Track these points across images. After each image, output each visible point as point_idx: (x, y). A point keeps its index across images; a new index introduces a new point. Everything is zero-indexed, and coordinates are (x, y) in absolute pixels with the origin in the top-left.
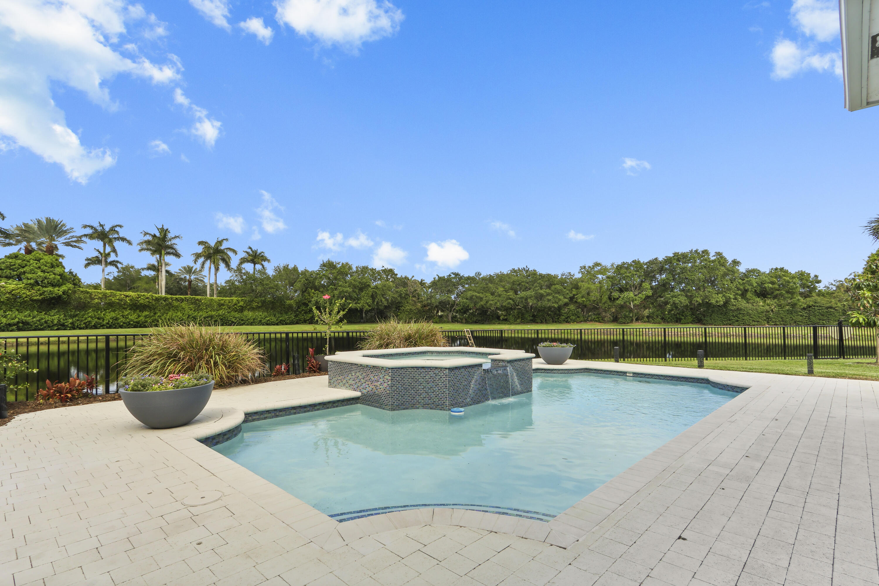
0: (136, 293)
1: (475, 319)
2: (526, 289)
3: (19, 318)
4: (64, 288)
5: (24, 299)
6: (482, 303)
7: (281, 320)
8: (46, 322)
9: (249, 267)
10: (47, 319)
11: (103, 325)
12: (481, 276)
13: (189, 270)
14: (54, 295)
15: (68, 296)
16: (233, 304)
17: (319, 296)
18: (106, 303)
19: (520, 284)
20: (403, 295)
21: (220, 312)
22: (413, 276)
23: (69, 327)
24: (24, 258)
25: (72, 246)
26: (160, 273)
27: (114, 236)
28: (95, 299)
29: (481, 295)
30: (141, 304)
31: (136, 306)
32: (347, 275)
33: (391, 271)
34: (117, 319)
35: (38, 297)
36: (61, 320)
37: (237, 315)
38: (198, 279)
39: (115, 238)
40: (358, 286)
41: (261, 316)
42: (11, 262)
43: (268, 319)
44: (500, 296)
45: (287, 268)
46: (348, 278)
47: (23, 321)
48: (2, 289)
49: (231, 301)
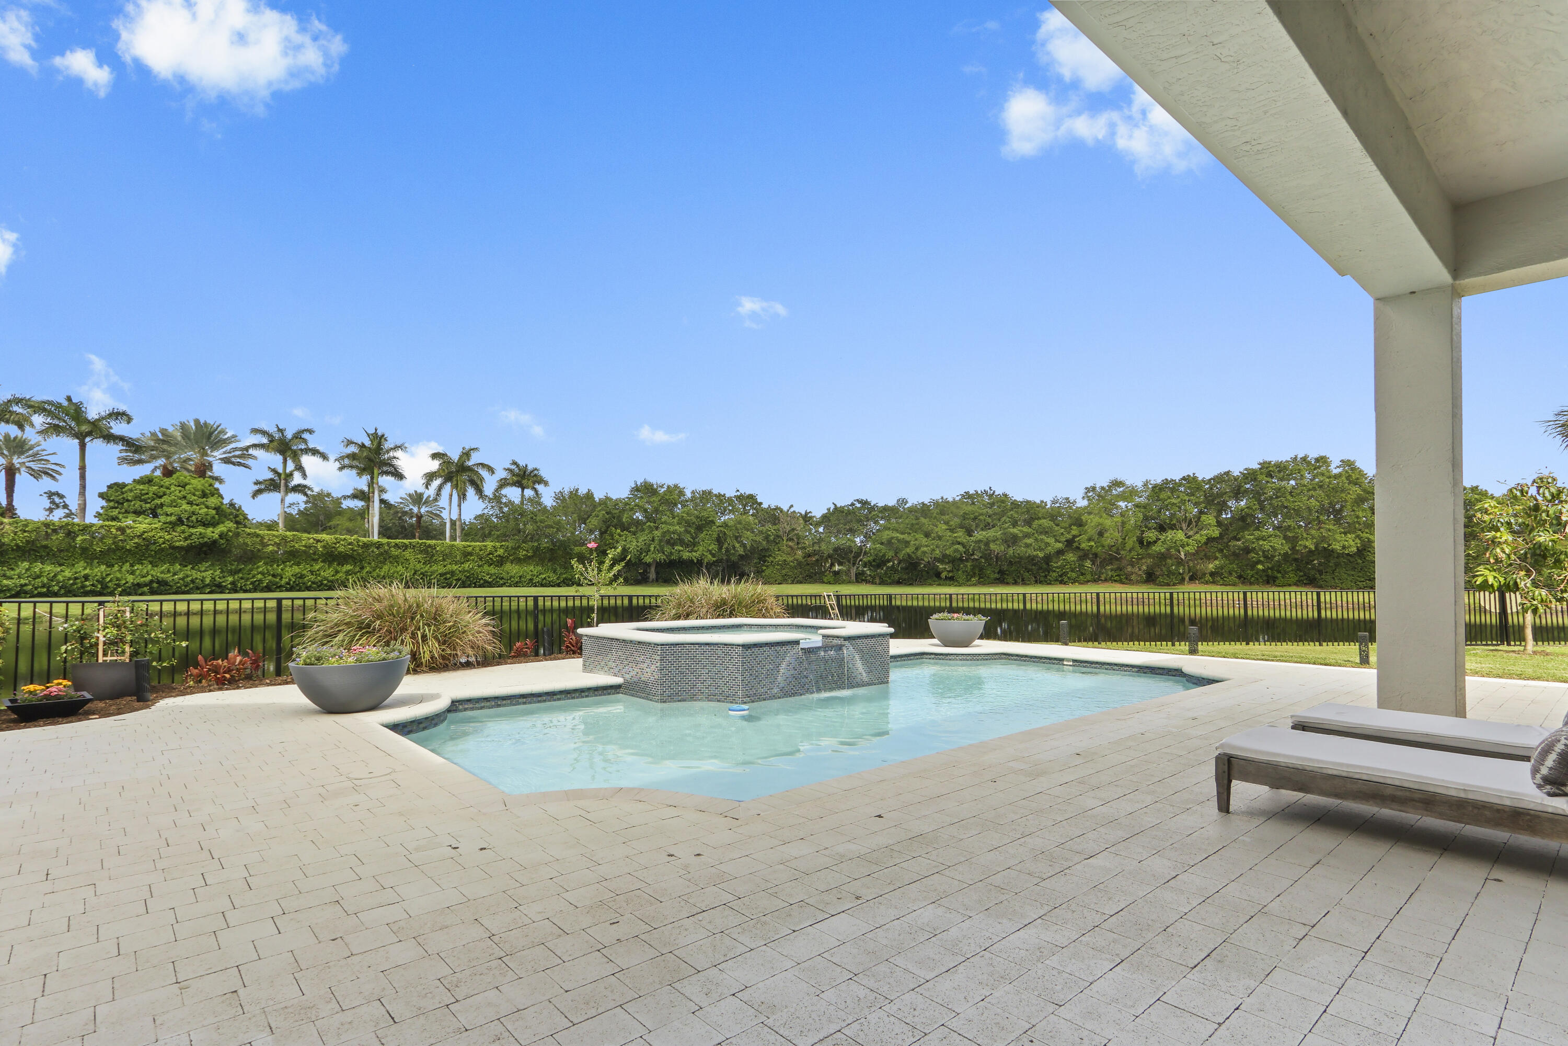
0: (333, 537)
1: (896, 577)
2: (987, 527)
3: (152, 576)
4: (221, 528)
5: (160, 545)
6: (908, 550)
7: (566, 579)
8: (193, 581)
9: (513, 494)
10: (195, 576)
12: (908, 505)
13: (417, 498)
14: (206, 540)
15: (227, 540)
16: (486, 553)
17: (629, 539)
18: (285, 552)
19: (975, 519)
20: (772, 538)
21: (466, 566)
22: (792, 506)
23: (227, 589)
24: (162, 483)
25: (233, 464)
26: (371, 504)
27: (300, 447)
28: (268, 545)
29: (905, 537)
30: (340, 553)
31: (332, 557)
32: (676, 505)
33: (751, 497)
34: (302, 576)
35: (181, 543)
36: (217, 578)
37: (492, 570)
38: (431, 512)
39: (301, 450)
40: (693, 523)
41: (531, 571)
42: (143, 490)
43: (543, 576)
44: (940, 538)
45: (575, 494)
46: (678, 509)
47: (160, 579)
48: (128, 531)
49: (483, 548)
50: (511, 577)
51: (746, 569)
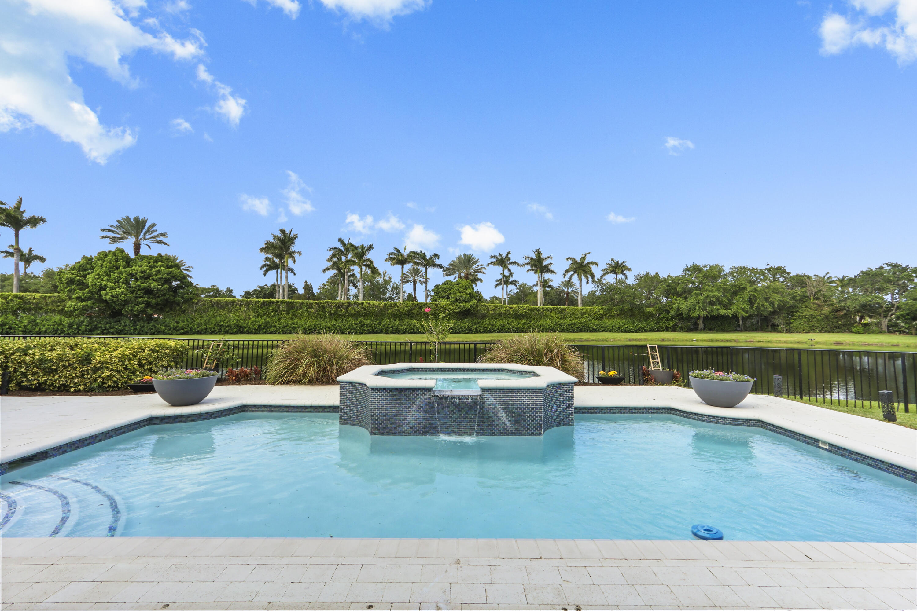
4: (472, 303)
5: (450, 311)
7: (640, 327)
8: (462, 328)
9: (610, 278)
10: (462, 325)
11: (495, 330)
14: (465, 309)
15: (474, 309)
16: (594, 313)
17: (682, 302)
18: (497, 314)
21: (582, 320)
28: (491, 311)
32: (716, 278)
33: (780, 269)
34: (504, 325)
35: (457, 310)
36: (470, 326)
37: (597, 322)
40: (730, 290)
41: (619, 323)
42: (445, 287)
43: (626, 326)
46: (719, 281)
48: (438, 306)
49: (592, 310)
50: (608, 326)
51: (776, 322)
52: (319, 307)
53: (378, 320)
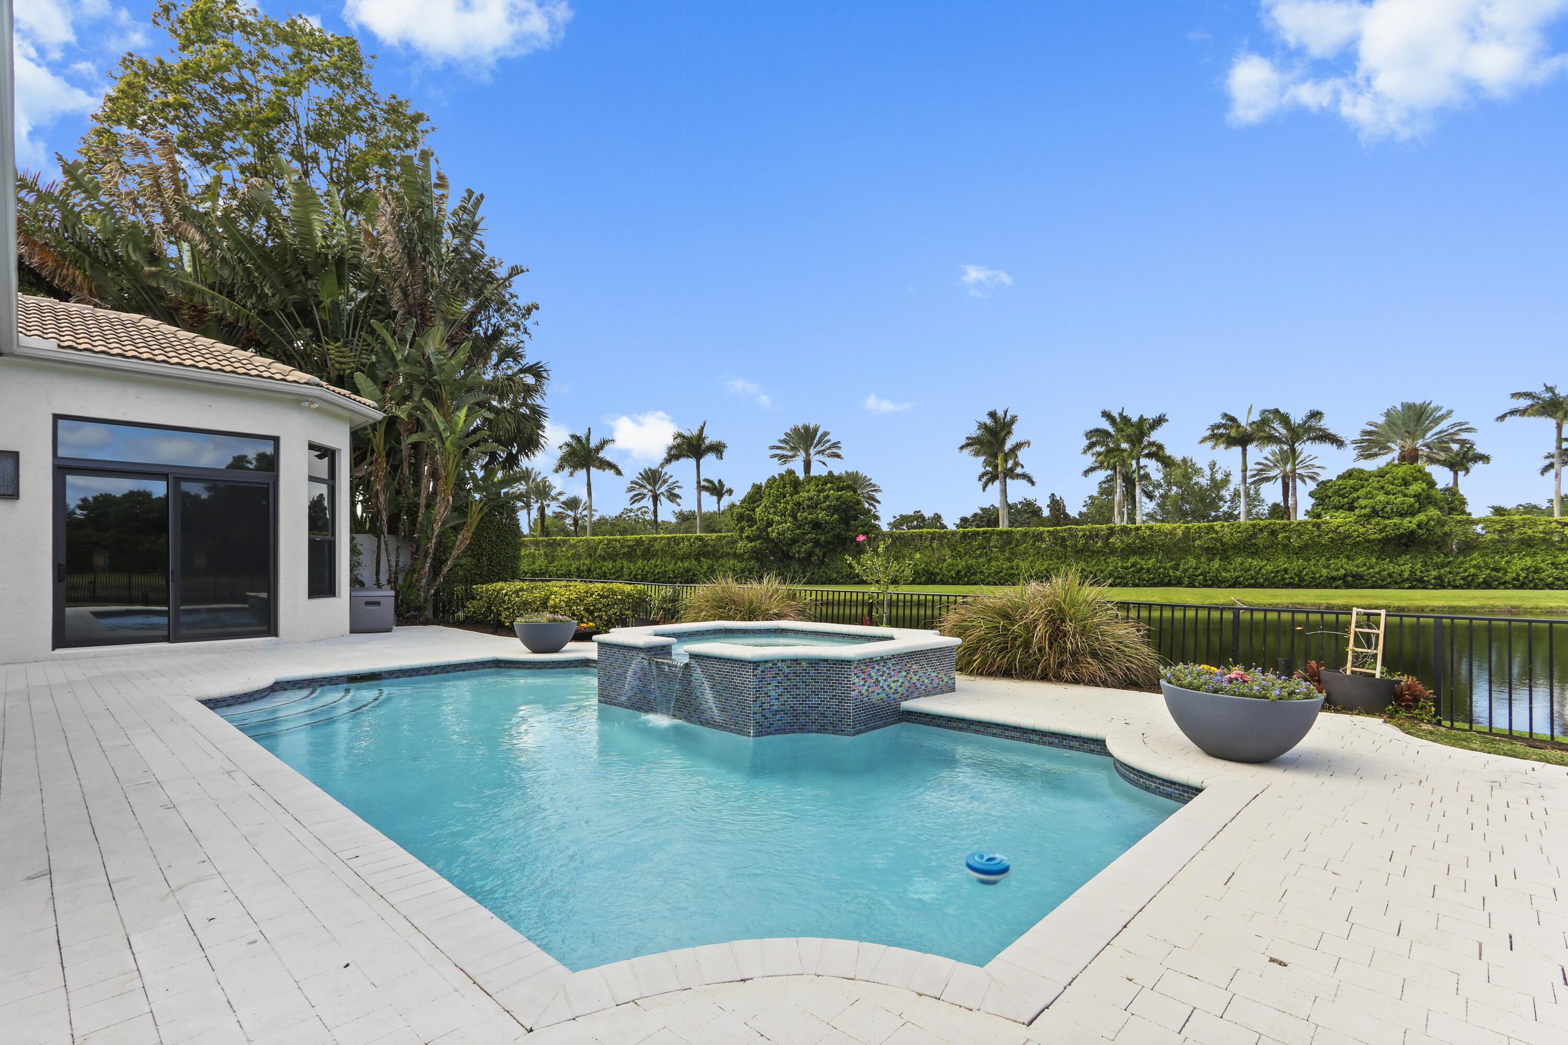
3: (1347, 569)
4: (1421, 517)
5: (1355, 539)
8: (1390, 575)
10: (1392, 570)
11: (1505, 583)
14: (1401, 531)
15: (1428, 530)
23: (1431, 584)
24: (1361, 475)
35: (1376, 535)
36: (1418, 573)
42: (1343, 484)
47: (1354, 573)
48: (1323, 527)
52: (1055, 538)
53: (1172, 560)
